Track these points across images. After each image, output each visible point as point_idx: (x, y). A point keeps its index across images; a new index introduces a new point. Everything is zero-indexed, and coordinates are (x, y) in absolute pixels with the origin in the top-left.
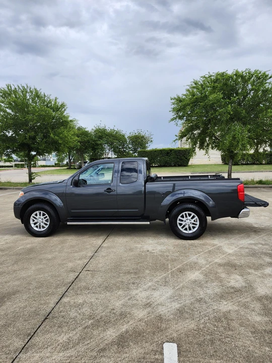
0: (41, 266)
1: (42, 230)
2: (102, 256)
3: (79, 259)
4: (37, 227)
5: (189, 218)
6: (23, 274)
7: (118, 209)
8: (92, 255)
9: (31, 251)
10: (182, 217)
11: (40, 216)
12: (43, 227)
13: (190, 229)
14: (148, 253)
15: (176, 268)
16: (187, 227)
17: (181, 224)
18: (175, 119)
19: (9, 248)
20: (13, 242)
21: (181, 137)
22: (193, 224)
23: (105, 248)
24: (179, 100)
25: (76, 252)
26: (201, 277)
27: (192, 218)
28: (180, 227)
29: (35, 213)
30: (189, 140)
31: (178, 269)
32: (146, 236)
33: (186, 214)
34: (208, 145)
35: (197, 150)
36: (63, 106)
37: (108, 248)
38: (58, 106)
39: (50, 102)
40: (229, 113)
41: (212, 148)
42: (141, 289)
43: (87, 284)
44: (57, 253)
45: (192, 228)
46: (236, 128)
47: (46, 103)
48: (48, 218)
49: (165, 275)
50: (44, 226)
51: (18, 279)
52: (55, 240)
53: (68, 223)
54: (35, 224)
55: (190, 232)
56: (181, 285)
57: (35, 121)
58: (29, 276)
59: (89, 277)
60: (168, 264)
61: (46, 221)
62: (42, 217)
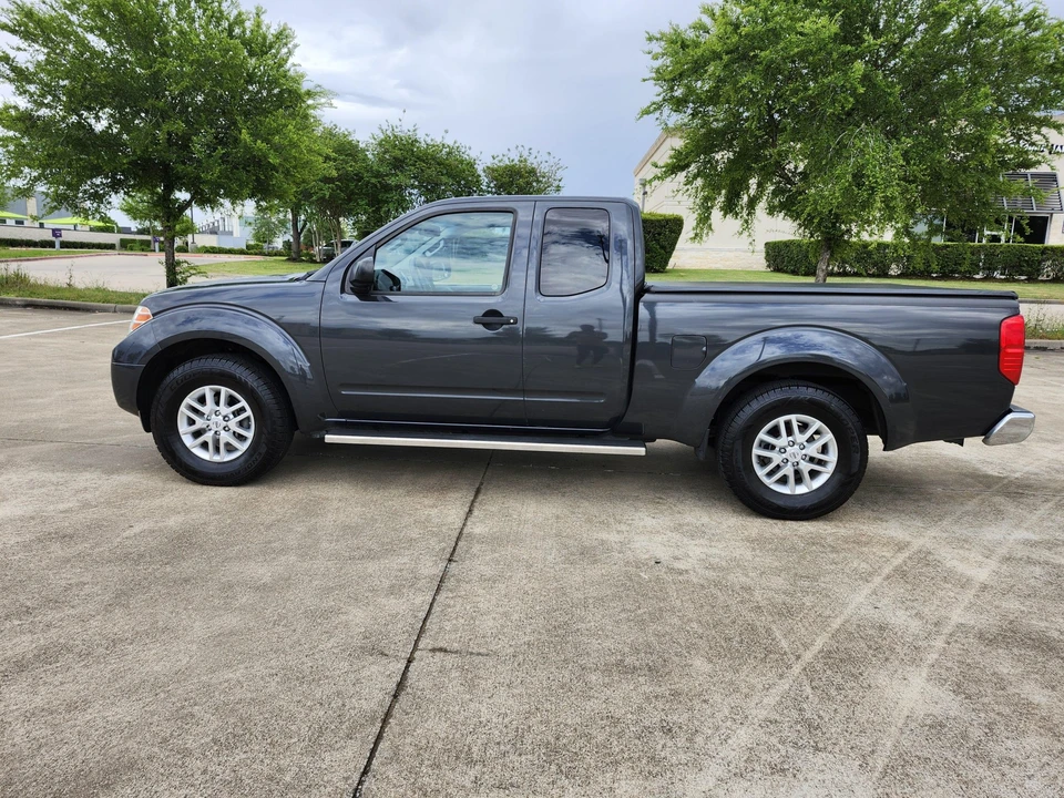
0: (231, 621)
1: (225, 457)
2: (482, 578)
3: (393, 591)
4: (205, 445)
5: (801, 438)
6: (154, 661)
7: (524, 392)
8: (438, 570)
9: (182, 543)
10: (775, 432)
11: (217, 403)
12: (230, 448)
13: (799, 479)
14: (661, 572)
15: (815, 649)
16: (788, 470)
17: (764, 461)
18: (659, 107)
19: (96, 527)
20: (108, 503)
21: (674, 169)
22: (812, 460)
23: (482, 540)
24: (679, 44)
25: (371, 556)
26: (948, 704)
27: (811, 440)
28: (761, 472)
29: (197, 393)
30: (699, 182)
31: (827, 654)
32: (623, 499)
33: (788, 424)
34: (752, 203)
35: (716, 214)
36: (282, 36)
37: (495, 541)
38: (265, 38)
39: (239, 21)
40: (854, 93)
41: (771, 210)
42: (715, 770)
43: (454, 724)
44: (293, 558)
45: (807, 476)
46: (866, 145)
47: (225, 24)
48: (249, 412)
49: (784, 685)
50: (235, 443)
51: (129, 692)
52: (277, 500)
53: (329, 438)
54: (197, 434)
55: (801, 490)
56: (889, 744)
57: (186, 83)
58: (181, 675)
59: (454, 686)
60: (768, 631)
61: (241, 424)
62: (224, 409)
